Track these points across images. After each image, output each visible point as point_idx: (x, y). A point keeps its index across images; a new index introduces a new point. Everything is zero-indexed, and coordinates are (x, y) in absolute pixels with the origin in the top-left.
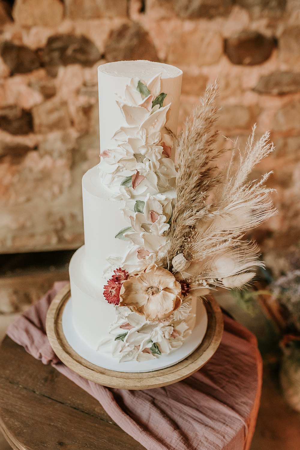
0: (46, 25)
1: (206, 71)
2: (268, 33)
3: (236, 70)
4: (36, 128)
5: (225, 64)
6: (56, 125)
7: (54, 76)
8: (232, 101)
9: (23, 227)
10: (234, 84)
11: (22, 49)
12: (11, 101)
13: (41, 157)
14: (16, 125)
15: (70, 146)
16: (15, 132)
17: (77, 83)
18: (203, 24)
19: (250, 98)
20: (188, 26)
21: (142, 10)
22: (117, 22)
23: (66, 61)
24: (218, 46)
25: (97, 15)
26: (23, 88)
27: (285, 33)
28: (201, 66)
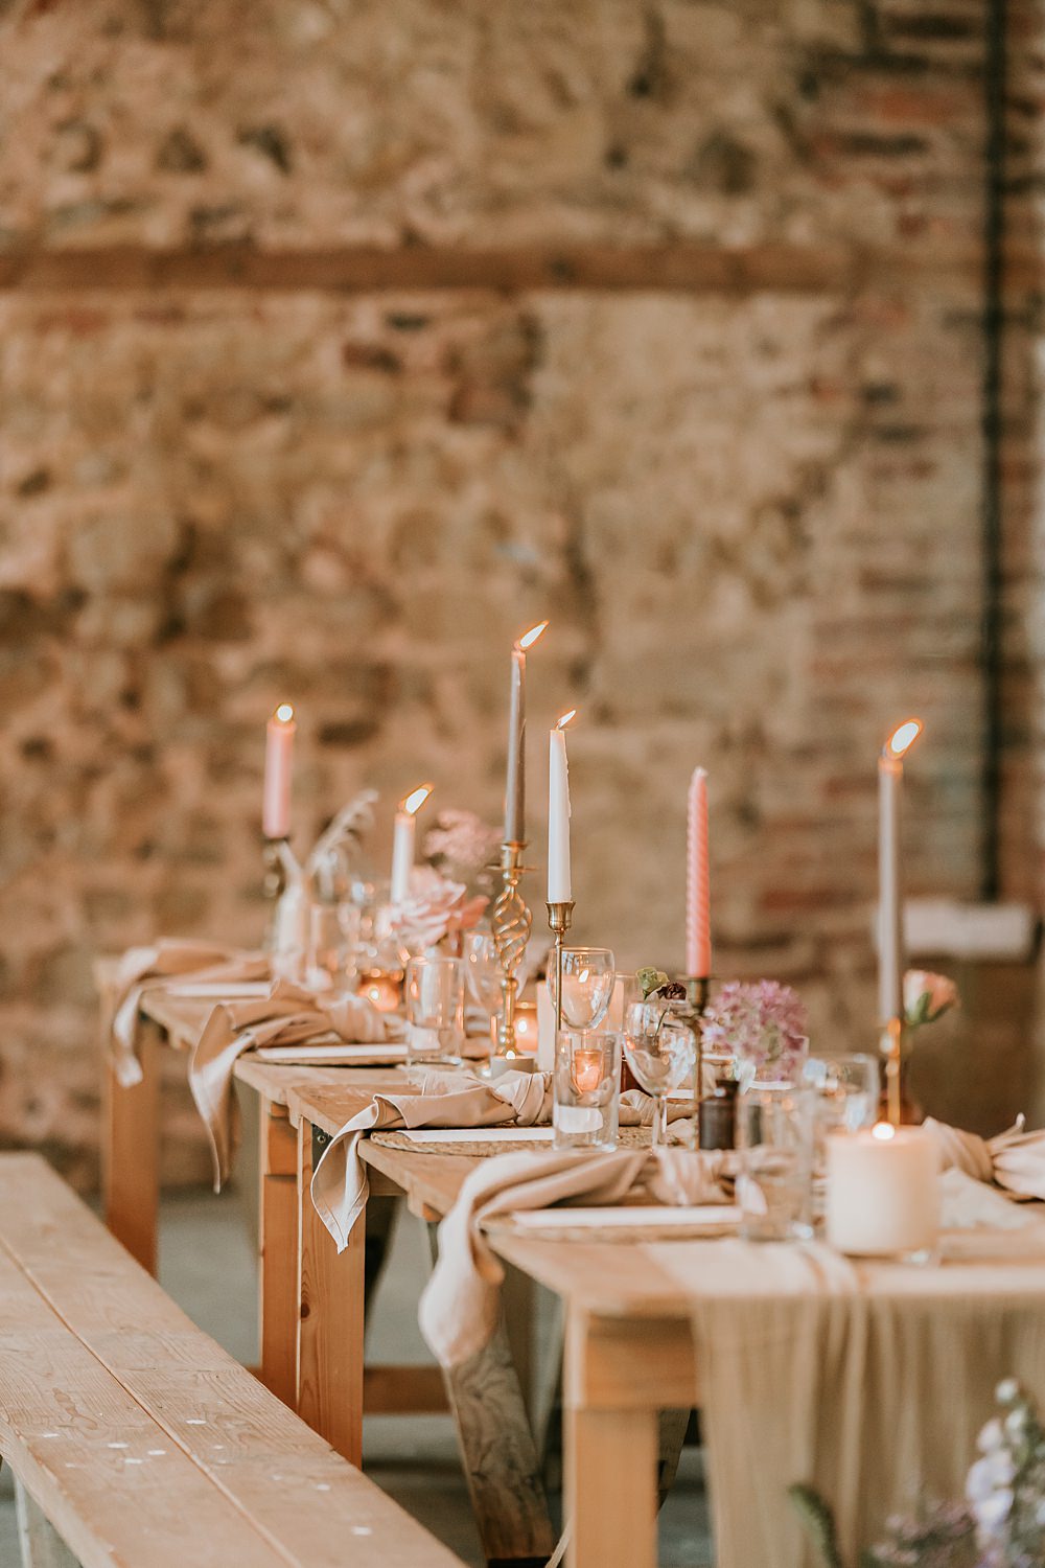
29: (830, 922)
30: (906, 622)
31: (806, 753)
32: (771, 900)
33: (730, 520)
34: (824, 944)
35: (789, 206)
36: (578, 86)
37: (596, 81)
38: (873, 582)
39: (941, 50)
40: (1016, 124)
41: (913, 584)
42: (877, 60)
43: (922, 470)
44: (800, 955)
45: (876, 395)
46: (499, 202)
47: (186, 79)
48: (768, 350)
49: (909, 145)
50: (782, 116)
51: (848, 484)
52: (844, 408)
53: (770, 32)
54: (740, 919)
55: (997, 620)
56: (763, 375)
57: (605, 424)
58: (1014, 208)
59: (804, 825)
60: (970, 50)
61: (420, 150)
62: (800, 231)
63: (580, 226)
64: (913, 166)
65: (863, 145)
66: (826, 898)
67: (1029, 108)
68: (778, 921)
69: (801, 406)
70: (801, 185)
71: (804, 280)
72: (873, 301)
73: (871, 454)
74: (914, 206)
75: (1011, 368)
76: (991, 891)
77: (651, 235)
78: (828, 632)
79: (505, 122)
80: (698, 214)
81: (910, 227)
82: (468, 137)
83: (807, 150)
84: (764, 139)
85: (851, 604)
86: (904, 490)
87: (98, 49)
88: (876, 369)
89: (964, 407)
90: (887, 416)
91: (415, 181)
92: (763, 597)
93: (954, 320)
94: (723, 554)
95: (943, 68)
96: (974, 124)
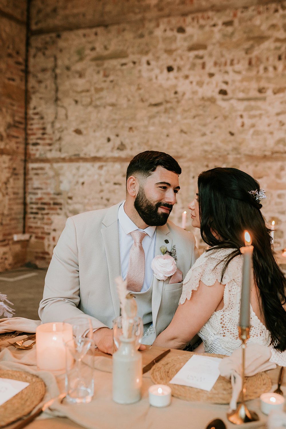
29: (9, 237)
30: (17, 198)
31: (8, 215)
32: (4, 235)
34: (9, 240)
38: (15, 193)
39: (19, 125)
40: (27, 136)
41: (17, 194)
42: (15, 126)
44: (6, 242)
45: (14, 169)
48: (4, 162)
49: (17, 137)
51: (11, 180)
52: (11, 171)
53: (5, 120)
54: (1, 238)
55: (25, 198)
56: (4, 166)
58: (27, 147)
59: (7, 225)
60: (23, 126)
62: (8, 147)
64: (18, 140)
65: (14, 137)
66: (9, 234)
67: (29, 134)
68: (4, 238)
69: (7, 170)
70: (8, 141)
71: (8, 154)
72: (14, 157)
73: (14, 177)
74: (18, 145)
75: (26, 167)
76: (24, 232)
78: (10, 200)
81: (18, 148)
83: (8, 136)
84: (4, 134)
85: (12, 196)
86: (17, 181)
88: (14, 166)
89: (22, 172)
90: (15, 172)
92: (3, 195)
93: (22, 160)
95: (20, 128)
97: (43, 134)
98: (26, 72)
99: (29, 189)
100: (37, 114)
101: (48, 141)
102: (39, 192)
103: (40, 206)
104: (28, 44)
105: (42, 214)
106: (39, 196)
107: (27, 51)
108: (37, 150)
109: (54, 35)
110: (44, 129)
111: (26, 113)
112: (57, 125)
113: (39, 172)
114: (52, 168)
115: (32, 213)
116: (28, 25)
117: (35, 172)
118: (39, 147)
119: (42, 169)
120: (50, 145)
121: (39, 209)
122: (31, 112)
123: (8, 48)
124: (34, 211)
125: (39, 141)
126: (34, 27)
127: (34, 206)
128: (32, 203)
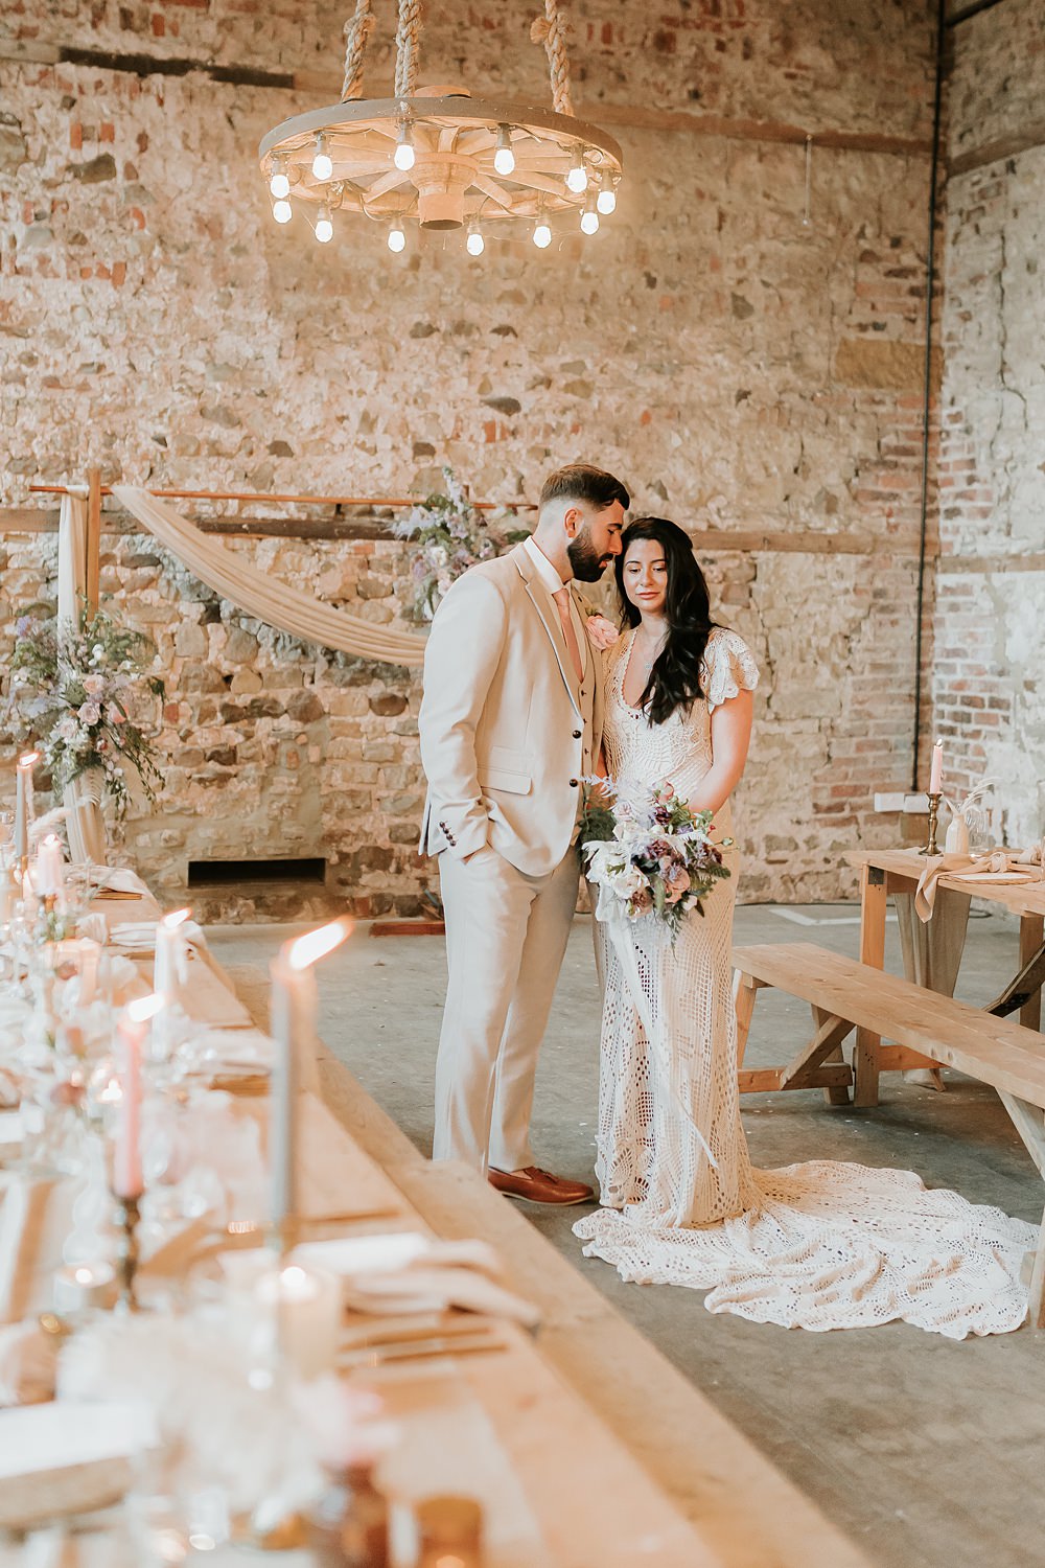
0: (250, 693)
1: (357, 719)
2: (400, 695)
3: (380, 719)
4: (238, 760)
5: (371, 715)
6: (250, 759)
7: (254, 724)
8: (380, 740)
9: (221, 840)
10: (380, 728)
11: (235, 707)
12: (223, 741)
13: (239, 782)
14: (224, 757)
15: (262, 773)
16: (223, 764)
17: (269, 729)
18: (353, 690)
19: (394, 739)
20: (343, 691)
21: (313, 682)
22: (296, 690)
23: (262, 714)
24: (365, 703)
25: (283, 686)
26: (232, 732)
27: (411, 694)
28: (354, 716)
29: (859, 800)
30: (887, 683)
31: (851, 733)
33: (825, 642)
34: (857, 808)
35: (850, 519)
36: (774, 469)
37: (780, 468)
38: (875, 666)
39: (903, 460)
40: (932, 490)
41: (889, 668)
42: (882, 463)
43: (894, 623)
44: (846, 813)
45: (878, 594)
46: (744, 515)
47: (628, 461)
48: (841, 575)
49: (895, 496)
50: (848, 483)
51: (867, 628)
52: (868, 599)
53: (845, 451)
54: (825, 800)
55: (919, 682)
56: (838, 585)
57: (780, 603)
58: (929, 521)
59: (849, 761)
60: (917, 460)
61: (716, 493)
62: (852, 529)
63: (774, 525)
64: (895, 504)
65: (877, 496)
66: (856, 791)
67: (935, 483)
68: (837, 800)
69: (852, 597)
70: (854, 511)
71: (855, 549)
72: (878, 556)
73: (876, 616)
75: (927, 585)
76: (915, 789)
77: (800, 529)
78: (859, 687)
79: (748, 483)
80: (817, 521)
81: (893, 528)
82: (734, 490)
83: (856, 497)
84: (841, 492)
85: (868, 675)
86: (887, 630)
87: (597, 448)
88: (878, 584)
89: (910, 599)
90: (882, 602)
91: (712, 506)
92: (836, 674)
93: (908, 565)
94: (822, 655)
95: (904, 466)
96: (918, 490)
97: (971, 480)
98: (932, 292)
99: (936, 653)
100: (956, 418)
101: (980, 503)
102: (958, 661)
103: (959, 708)
104: (936, 205)
105: (964, 735)
106: (958, 676)
107: (935, 225)
108: (957, 531)
109: (998, 166)
110: (972, 463)
111: (928, 420)
112: (1003, 451)
113: (960, 599)
114: (988, 588)
115: (943, 730)
116: (937, 149)
117: (951, 599)
118: (958, 521)
119: (966, 590)
120: (985, 513)
121: (956, 716)
122: (943, 412)
123: (861, 234)
124: (948, 723)
125: (960, 503)
126: (955, 151)
127: (947, 708)
128: (941, 698)
